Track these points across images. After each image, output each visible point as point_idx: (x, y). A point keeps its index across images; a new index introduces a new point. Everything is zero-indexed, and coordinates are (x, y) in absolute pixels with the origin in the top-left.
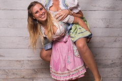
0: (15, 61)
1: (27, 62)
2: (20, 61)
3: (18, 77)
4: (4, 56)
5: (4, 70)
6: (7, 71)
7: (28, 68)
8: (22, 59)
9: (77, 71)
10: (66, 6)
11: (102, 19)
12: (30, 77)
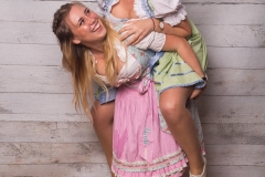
0: (36, 122)
1: (66, 126)
2: (48, 124)
3: (43, 160)
4: (10, 112)
5: (12, 145)
6: (18, 146)
7: (67, 139)
8: (53, 119)
9: (164, 165)
10: (150, 9)
11: (251, 26)
12: (72, 161)
